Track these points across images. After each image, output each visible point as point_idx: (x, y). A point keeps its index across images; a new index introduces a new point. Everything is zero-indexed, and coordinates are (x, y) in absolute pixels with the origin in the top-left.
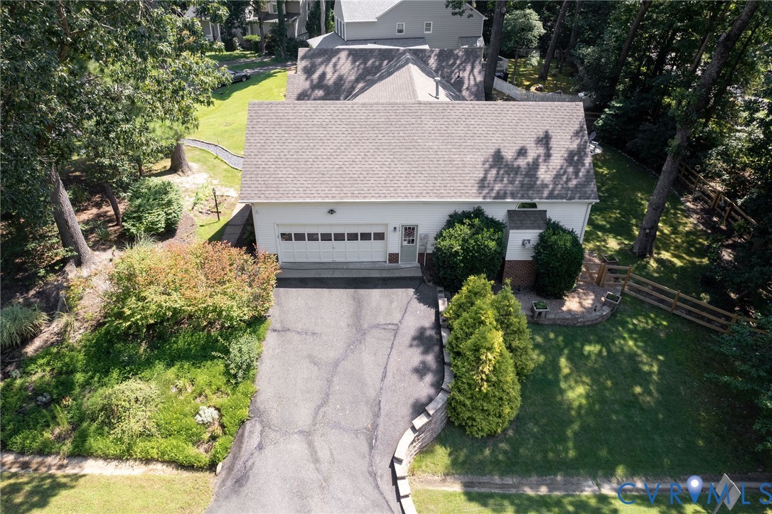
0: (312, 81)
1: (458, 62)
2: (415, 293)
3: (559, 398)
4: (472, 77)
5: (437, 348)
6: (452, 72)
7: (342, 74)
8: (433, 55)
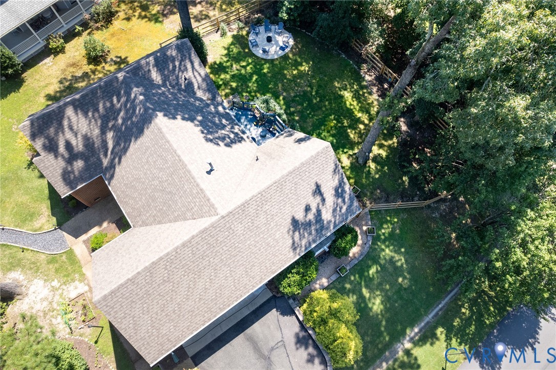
0: (63, 156)
1: (177, 64)
2: (277, 310)
3: (371, 314)
4: (196, 74)
5: (310, 342)
6: (177, 77)
7: (84, 133)
8: (151, 67)
